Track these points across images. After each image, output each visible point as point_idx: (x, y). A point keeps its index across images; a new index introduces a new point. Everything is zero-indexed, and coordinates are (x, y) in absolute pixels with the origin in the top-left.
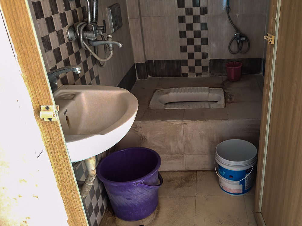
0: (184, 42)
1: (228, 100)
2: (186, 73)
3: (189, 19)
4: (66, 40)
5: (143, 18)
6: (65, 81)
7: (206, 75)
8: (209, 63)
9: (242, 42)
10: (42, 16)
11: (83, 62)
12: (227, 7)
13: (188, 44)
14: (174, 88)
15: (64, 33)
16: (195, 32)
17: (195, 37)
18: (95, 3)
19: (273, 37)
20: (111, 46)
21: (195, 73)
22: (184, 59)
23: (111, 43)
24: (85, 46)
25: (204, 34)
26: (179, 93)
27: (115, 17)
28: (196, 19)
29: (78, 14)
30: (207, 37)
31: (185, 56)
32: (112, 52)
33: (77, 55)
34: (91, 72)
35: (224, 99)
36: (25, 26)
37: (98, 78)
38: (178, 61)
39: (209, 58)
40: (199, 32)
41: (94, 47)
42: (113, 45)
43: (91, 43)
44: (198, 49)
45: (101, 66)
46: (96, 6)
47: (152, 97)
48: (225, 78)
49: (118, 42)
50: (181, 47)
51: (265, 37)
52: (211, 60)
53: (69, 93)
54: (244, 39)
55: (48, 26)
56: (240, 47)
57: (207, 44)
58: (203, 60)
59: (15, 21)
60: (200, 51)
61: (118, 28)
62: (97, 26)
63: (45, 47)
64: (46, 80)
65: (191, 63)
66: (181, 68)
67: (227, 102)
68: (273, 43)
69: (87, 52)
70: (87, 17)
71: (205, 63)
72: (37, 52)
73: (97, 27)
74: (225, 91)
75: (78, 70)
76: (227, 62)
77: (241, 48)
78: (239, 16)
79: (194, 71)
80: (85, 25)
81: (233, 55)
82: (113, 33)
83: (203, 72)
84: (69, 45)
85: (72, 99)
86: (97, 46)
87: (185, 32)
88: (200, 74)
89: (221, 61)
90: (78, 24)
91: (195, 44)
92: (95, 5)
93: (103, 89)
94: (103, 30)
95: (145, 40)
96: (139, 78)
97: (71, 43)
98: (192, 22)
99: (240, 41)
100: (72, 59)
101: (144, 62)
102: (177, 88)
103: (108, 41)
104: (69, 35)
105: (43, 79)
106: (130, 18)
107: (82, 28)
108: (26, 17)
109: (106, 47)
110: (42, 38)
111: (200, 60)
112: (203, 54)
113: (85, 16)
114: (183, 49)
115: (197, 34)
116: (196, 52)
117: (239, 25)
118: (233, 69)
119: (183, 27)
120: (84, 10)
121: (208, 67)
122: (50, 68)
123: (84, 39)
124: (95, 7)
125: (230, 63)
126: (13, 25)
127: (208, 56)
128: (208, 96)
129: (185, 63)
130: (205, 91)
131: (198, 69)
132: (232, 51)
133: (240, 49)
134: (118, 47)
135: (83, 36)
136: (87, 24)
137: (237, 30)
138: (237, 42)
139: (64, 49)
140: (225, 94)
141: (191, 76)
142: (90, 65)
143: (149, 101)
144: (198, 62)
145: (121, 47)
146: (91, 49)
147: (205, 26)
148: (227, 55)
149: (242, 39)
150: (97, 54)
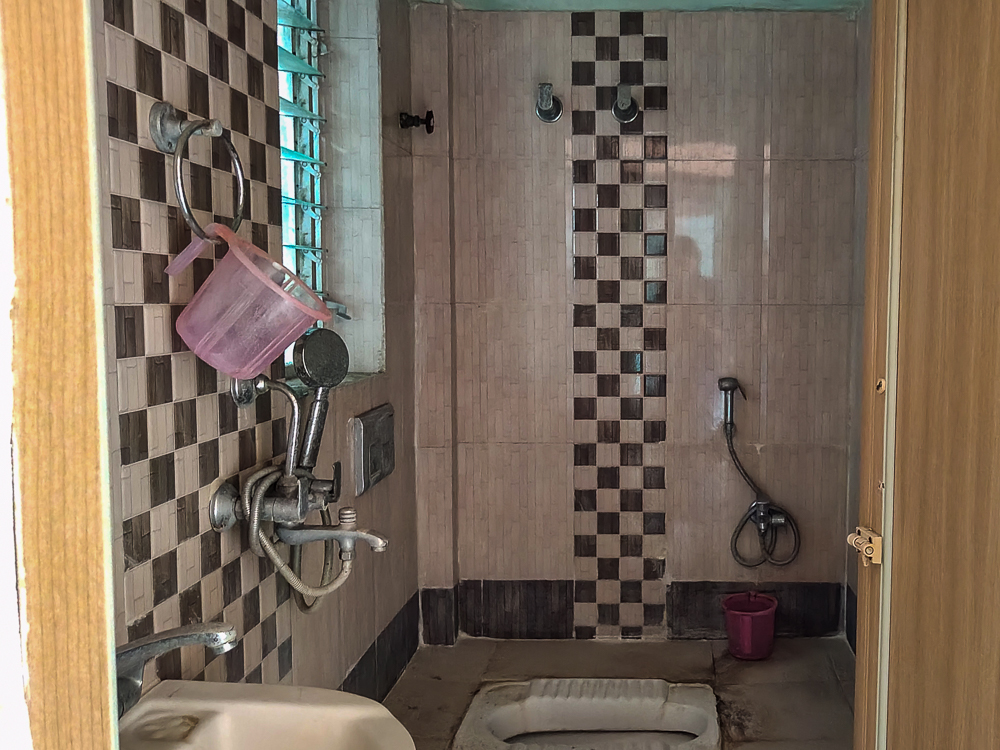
0: (588, 523)
1: (733, 731)
2: (590, 628)
3: (607, 456)
4: (204, 526)
5: (460, 447)
6: (170, 669)
7: (657, 636)
8: (668, 594)
9: (774, 529)
10: (143, 451)
11: (245, 596)
12: (726, 424)
13: (600, 532)
14: (543, 681)
15: (202, 505)
16: (624, 494)
17: (624, 508)
18: (317, 408)
19: (877, 540)
20: (348, 545)
21: (617, 628)
22: (585, 577)
23: (349, 537)
24: (263, 548)
25: (653, 500)
26: (559, 699)
27: (373, 446)
28: (630, 453)
29: (257, 442)
30: (661, 510)
31: (588, 569)
32: (348, 564)
33: (232, 574)
34: (269, 627)
35: (718, 727)
36: (80, 535)
37: (286, 648)
38: (565, 585)
39: (668, 579)
40: (639, 495)
41: (292, 548)
42: (357, 542)
43: (285, 533)
44: (632, 546)
45: (304, 606)
46: (319, 417)
47: (465, 712)
48: (721, 646)
49: (372, 532)
50: (577, 538)
51: (851, 539)
52: (673, 583)
53: (176, 714)
54: (782, 520)
55: (154, 484)
56: (768, 543)
57: (661, 530)
58: (646, 585)
59: (52, 519)
60: (639, 555)
61: (378, 480)
62: (313, 481)
63: (128, 551)
64: (107, 716)
65: (607, 591)
66: (572, 608)
67: (730, 740)
68: (877, 560)
69: (265, 566)
70: (286, 450)
71: (655, 592)
72: (101, 620)
73: (311, 483)
74: (723, 696)
75: (224, 640)
76: (727, 593)
77: (773, 551)
78: (761, 449)
79: (615, 621)
80: (273, 478)
81: (745, 570)
82: (361, 495)
83: (645, 625)
84: (211, 543)
85: (184, 738)
86: (301, 546)
87: (592, 494)
88: (636, 631)
89: (706, 588)
90: (251, 474)
91: (623, 531)
92: (316, 416)
93: (299, 700)
94: (331, 492)
95: (461, 513)
96: (428, 640)
97: (218, 535)
98: (617, 463)
99: (769, 526)
100: (212, 588)
101: (451, 587)
102: (555, 681)
103: (340, 529)
104: (214, 506)
105: (97, 714)
106: (420, 447)
107: (263, 488)
108: (92, 509)
109: (332, 548)
110: (126, 524)
111: (638, 584)
112: (648, 563)
113: (279, 445)
114: (584, 547)
115: (631, 501)
116: (627, 555)
117: (762, 475)
118: (747, 619)
119: (588, 478)
120: (279, 430)
121: (663, 606)
122: (131, 623)
123: (262, 524)
124: (314, 422)
125: (738, 597)
126: (43, 530)
127: (664, 571)
128: (663, 715)
129: (586, 590)
130: (651, 696)
131: (631, 614)
132: (744, 560)
133: (768, 551)
134: (372, 548)
135: (261, 514)
136: (282, 475)
137: (759, 492)
138: (760, 530)
139: (190, 554)
140: (720, 706)
141: (606, 637)
142: (267, 605)
143: (454, 729)
144: (631, 591)
145: (380, 549)
146: (278, 553)
147: (655, 478)
148: (727, 571)
149: (773, 520)
150: (297, 571)
